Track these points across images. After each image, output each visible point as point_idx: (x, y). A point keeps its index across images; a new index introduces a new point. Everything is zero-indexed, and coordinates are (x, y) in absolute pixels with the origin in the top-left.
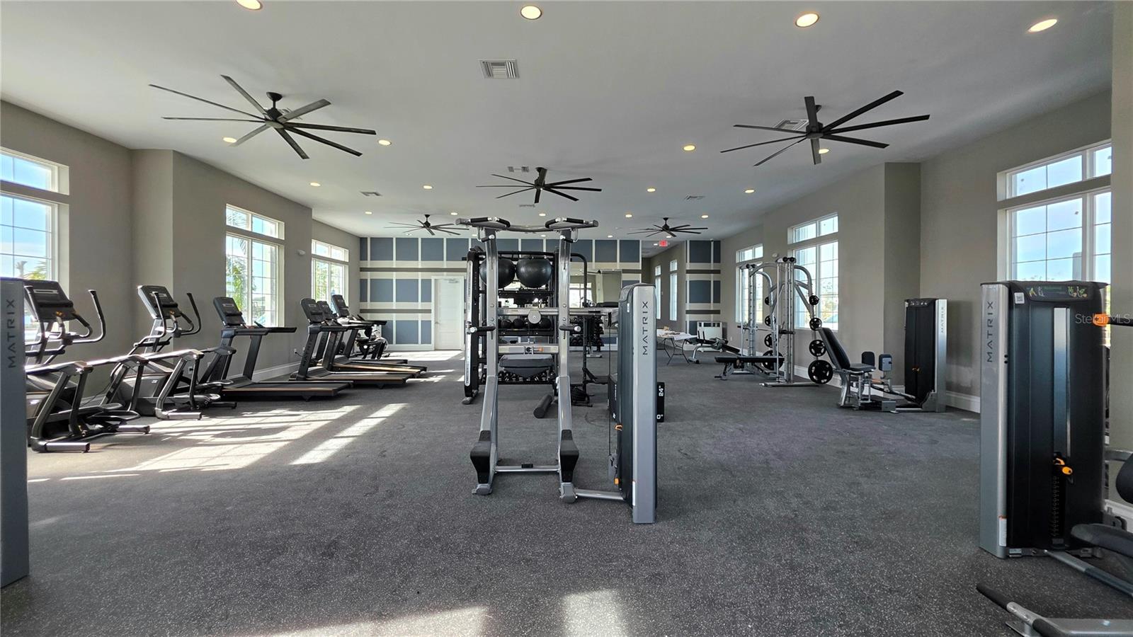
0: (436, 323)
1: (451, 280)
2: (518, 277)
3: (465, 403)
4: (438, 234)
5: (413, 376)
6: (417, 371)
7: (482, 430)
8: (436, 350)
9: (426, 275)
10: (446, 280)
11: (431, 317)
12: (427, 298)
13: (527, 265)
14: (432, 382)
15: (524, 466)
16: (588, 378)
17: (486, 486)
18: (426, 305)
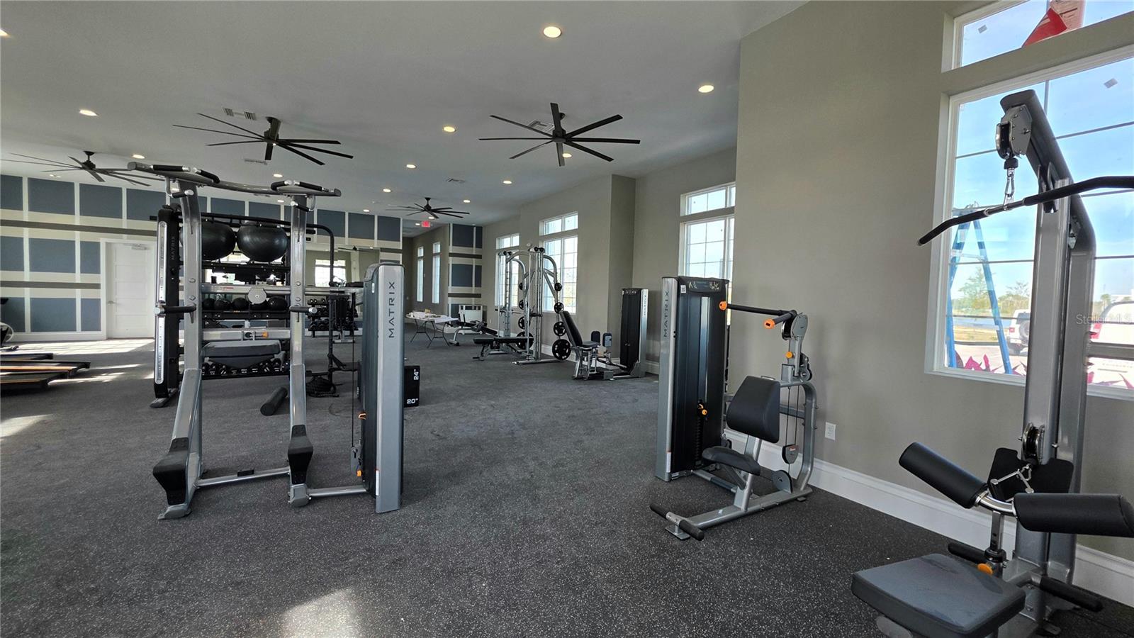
0: (110, 302)
1: (134, 245)
2: (239, 248)
3: (156, 406)
4: (109, 181)
5: (62, 375)
6: (71, 368)
7: (174, 437)
8: (109, 339)
9: (91, 237)
10: (125, 244)
11: (102, 294)
12: (91, 267)
13: (252, 234)
14: (99, 383)
15: (240, 474)
16: (335, 365)
17: (181, 507)
18: (90, 278)
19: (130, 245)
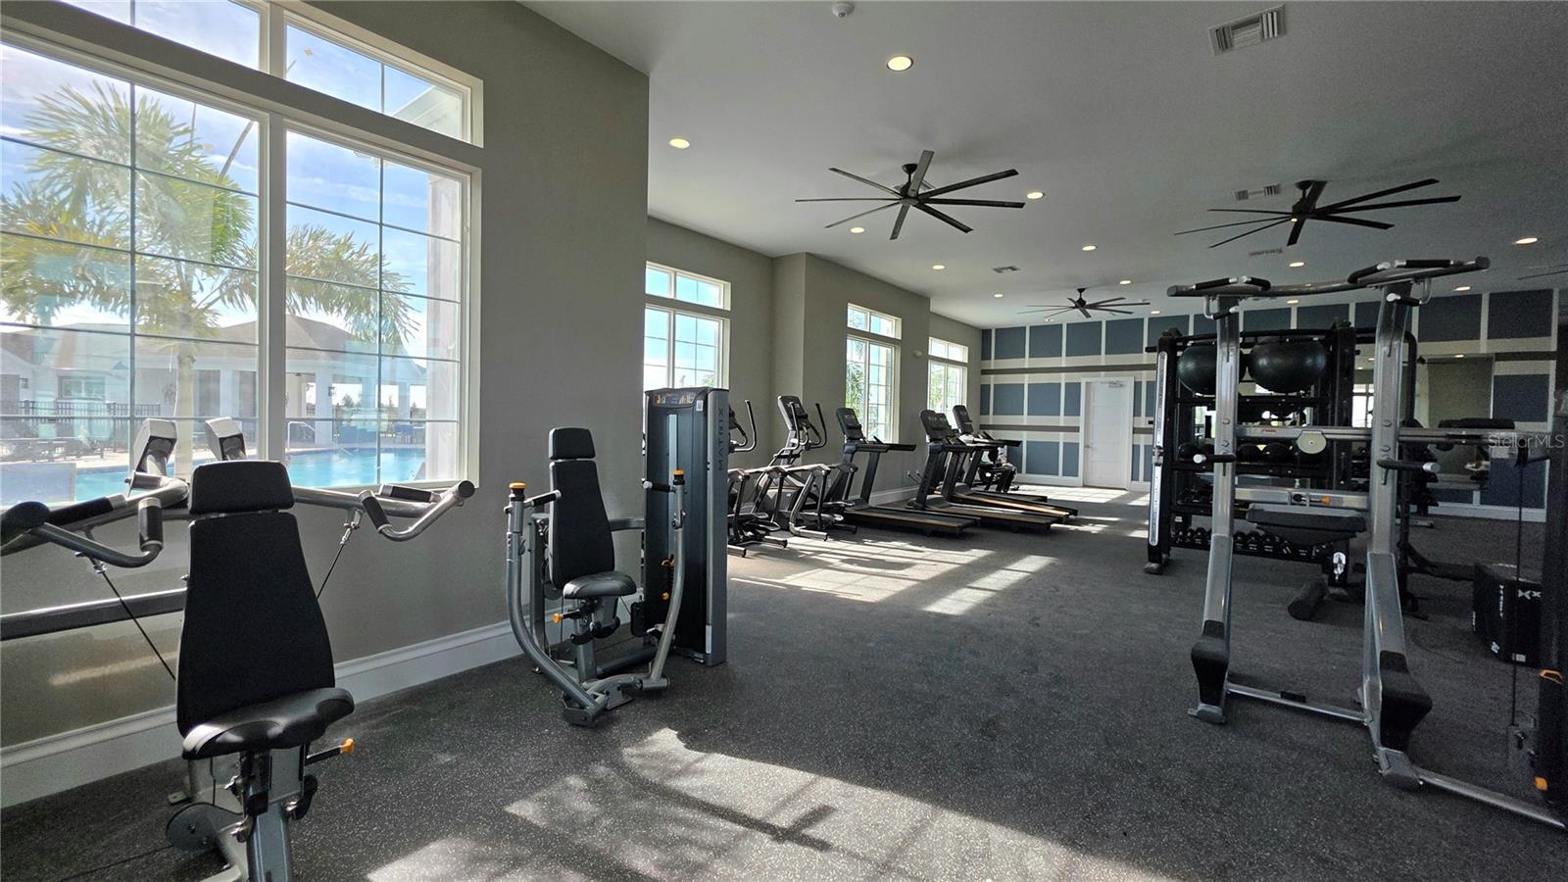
0: (1087, 446)
1: (1111, 383)
2: (1251, 375)
3: (1149, 571)
4: (1096, 315)
5: (1059, 520)
6: (1064, 513)
7: (1205, 619)
8: (1085, 486)
9: (1074, 377)
10: (1102, 383)
11: (1080, 438)
12: (1073, 409)
13: (1272, 354)
14: (1089, 533)
15: (1284, 695)
17: (1215, 710)
18: (1071, 421)
19: (1105, 383)
